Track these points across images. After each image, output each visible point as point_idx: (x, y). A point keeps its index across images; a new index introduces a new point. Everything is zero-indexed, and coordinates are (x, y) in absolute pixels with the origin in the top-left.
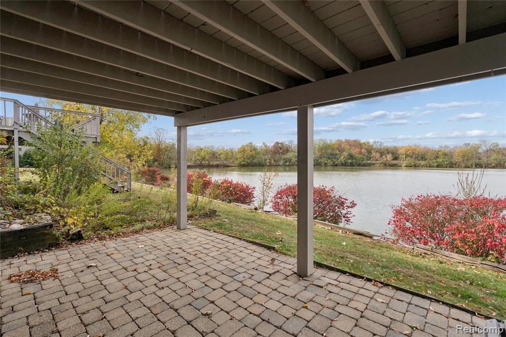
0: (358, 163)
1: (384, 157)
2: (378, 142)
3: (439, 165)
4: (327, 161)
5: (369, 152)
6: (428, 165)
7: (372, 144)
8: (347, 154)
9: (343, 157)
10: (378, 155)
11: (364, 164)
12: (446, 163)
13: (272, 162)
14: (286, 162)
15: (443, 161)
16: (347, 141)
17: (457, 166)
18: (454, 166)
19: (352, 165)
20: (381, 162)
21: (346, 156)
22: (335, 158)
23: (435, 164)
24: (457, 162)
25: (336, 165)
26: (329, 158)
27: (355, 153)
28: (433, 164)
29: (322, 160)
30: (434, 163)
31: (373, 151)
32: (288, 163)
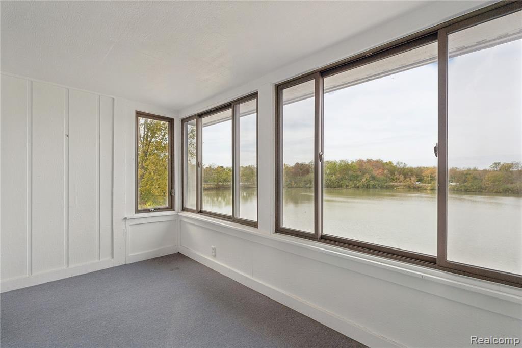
0: (380, 185)
1: (408, 179)
2: (401, 163)
3: (467, 190)
4: (349, 183)
5: (392, 173)
6: (456, 189)
7: (395, 164)
8: (369, 176)
9: (365, 179)
10: (402, 177)
11: (387, 186)
12: (475, 187)
13: (293, 184)
14: (307, 184)
15: (472, 186)
16: (369, 161)
17: (487, 191)
18: (483, 191)
19: (374, 187)
20: (405, 184)
21: (368, 178)
22: (357, 180)
23: (463, 189)
24: (487, 187)
25: (358, 188)
26: (351, 180)
27: (378, 174)
28: (461, 189)
29: (343, 182)
30: (461, 187)
31: (396, 173)
32: (309, 185)
